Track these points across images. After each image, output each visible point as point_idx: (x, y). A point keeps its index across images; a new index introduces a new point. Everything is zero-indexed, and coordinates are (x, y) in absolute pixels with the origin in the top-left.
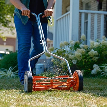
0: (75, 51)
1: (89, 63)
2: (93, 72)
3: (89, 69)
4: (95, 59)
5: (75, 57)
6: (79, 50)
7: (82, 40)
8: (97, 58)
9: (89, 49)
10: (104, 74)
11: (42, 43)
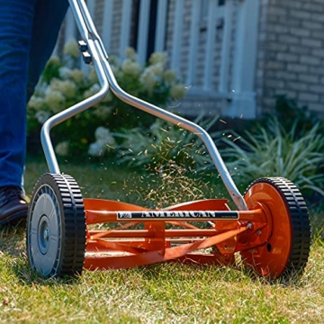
0: (46, 87)
1: (84, 123)
2: (95, 149)
3: (84, 141)
4: (101, 111)
5: (45, 104)
6: (57, 85)
7: (68, 54)
8: (107, 110)
9: (85, 81)
10: (127, 158)
11: (90, 53)
